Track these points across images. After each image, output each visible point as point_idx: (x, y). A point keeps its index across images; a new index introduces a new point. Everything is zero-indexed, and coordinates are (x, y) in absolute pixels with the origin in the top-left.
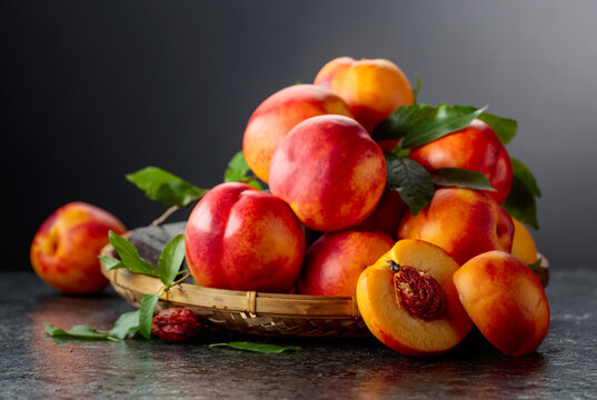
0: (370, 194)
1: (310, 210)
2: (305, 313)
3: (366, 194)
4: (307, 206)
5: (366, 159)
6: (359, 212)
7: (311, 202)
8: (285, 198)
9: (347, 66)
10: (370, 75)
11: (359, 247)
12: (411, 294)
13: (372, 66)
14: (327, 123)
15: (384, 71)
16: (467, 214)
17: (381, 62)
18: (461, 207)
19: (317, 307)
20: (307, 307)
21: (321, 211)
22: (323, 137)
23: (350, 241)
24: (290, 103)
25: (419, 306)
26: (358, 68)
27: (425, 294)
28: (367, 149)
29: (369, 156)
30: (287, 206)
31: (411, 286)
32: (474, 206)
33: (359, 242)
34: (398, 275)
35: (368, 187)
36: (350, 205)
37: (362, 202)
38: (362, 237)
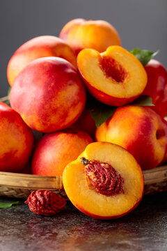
0: (71, 109)
1: (32, 119)
2: (26, 186)
3: (68, 109)
4: (30, 117)
5: (69, 86)
6: (64, 121)
7: (31, 114)
8: (17, 111)
9: (78, 25)
10: (91, 31)
11: (63, 144)
12: (95, 179)
13: (93, 26)
14: (45, 63)
15: (102, 28)
16: (135, 124)
17: (99, 23)
18: (133, 120)
19: (34, 182)
20: (28, 182)
21: (39, 120)
22: (41, 72)
23: (58, 140)
24: (33, 49)
25: (101, 187)
26: (84, 26)
27: (105, 179)
28: (69, 80)
29: (70, 85)
30: (19, 115)
31: (96, 173)
32: (141, 118)
33: (64, 140)
34: (87, 167)
35: (69, 104)
36: (58, 116)
37: (66, 115)
38: (66, 137)
